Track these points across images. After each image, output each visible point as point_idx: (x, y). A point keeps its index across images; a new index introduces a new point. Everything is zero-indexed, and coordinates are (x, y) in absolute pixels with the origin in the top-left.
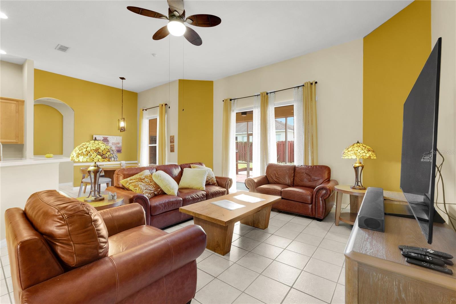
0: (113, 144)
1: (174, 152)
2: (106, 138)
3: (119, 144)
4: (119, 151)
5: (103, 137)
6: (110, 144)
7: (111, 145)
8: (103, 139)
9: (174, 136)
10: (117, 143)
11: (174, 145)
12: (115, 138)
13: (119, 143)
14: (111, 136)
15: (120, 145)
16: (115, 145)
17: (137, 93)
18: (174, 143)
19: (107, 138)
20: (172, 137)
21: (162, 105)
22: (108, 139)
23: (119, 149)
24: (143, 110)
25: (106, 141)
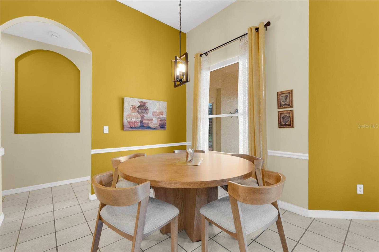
0: (154, 114)
1: (293, 127)
2: (143, 104)
3: (162, 115)
4: (162, 127)
5: (140, 102)
6: (150, 115)
7: (152, 116)
8: (139, 104)
9: (292, 91)
10: (160, 113)
11: (292, 111)
12: (157, 104)
13: (162, 112)
14: (151, 100)
15: (164, 116)
16: (158, 115)
17: (186, 34)
18: (292, 107)
19: (146, 103)
20: (285, 95)
21: (257, 29)
22: (146, 105)
23: (162, 123)
24: (201, 55)
25: (143, 109)
